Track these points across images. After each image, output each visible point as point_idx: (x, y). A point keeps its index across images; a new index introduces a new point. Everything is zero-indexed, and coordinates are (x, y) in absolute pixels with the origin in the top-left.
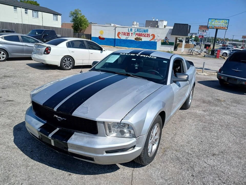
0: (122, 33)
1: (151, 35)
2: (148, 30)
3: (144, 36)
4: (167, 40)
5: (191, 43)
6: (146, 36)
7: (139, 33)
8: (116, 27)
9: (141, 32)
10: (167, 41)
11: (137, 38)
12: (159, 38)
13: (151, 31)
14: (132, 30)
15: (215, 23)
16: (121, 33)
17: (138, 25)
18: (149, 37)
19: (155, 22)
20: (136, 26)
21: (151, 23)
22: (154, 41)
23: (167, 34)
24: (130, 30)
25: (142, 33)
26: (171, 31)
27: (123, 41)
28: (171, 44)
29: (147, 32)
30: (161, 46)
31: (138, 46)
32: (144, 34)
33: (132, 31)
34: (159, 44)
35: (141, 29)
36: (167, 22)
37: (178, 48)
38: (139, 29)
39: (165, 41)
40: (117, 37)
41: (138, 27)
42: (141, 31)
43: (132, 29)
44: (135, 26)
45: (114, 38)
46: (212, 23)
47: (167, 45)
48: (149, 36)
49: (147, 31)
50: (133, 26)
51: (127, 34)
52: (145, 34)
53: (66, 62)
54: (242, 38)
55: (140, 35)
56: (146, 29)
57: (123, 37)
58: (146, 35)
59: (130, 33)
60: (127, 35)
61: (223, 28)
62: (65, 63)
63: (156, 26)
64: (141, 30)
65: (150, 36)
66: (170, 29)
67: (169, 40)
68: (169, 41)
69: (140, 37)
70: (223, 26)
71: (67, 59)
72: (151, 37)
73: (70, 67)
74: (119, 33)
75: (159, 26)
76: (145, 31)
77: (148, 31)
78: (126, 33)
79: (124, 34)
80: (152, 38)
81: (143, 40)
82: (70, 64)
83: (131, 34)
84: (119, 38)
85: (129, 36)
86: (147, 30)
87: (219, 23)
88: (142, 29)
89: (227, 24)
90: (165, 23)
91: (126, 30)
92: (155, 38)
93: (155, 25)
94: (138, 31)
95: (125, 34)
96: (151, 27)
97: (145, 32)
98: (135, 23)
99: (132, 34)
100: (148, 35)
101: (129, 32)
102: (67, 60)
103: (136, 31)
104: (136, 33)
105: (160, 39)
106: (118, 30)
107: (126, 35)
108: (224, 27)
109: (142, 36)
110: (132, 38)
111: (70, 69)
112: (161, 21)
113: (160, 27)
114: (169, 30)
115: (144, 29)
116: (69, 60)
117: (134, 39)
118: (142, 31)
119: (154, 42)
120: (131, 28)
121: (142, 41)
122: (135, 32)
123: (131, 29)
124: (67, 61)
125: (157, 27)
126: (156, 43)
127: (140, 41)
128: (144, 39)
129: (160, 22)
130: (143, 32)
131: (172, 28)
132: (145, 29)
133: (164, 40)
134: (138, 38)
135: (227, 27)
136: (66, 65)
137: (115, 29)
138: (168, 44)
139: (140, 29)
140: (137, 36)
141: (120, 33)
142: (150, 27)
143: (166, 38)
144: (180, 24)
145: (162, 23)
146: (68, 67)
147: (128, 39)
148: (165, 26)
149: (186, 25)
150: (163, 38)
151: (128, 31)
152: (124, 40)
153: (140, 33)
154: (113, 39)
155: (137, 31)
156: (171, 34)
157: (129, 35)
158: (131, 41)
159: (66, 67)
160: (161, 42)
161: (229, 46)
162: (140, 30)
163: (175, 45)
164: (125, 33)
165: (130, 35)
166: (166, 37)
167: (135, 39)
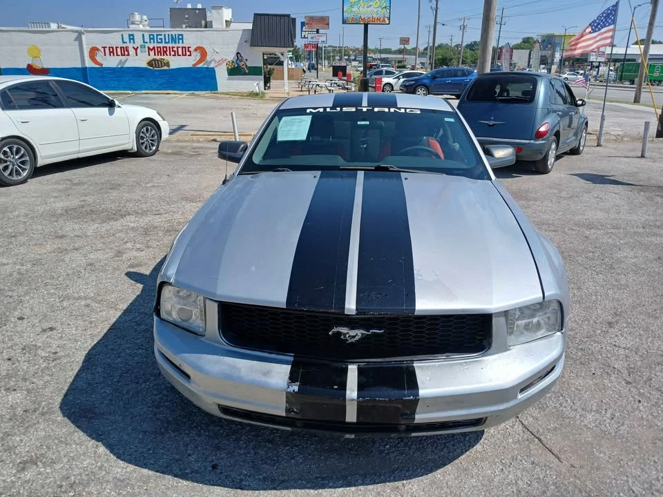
0: (104, 48)
1: (196, 50)
2: (182, 35)
3: (172, 53)
4: (241, 61)
5: (293, 67)
6: (180, 53)
7: (156, 45)
8: (80, 34)
9: (162, 42)
10: (242, 63)
11: (154, 60)
12: (218, 58)
13: (192, 38)
14: (133, 39)
15: (361, 9)
16: (102, 50)
17: (147, 23)
18: (190, 55)
19: (197, 11)
20: (141, 27)
21: (187, 16)
22: (205, 66)
23: (240, 45)
24: (126, 39)
25: (168, 45)
26: (249, 37)
27: (110, 73)
28: (254, 71)
29: (181, 41)
30: (228, 79)
31: (161, 84)
32: (173, 48)
33: (134, 43)
34: (221, 74)
35: (161, 35)
36: (230, 10)
37: (273, 83)
38: (155, 34)
39: (236, 66)
40: (89, 64)
41: (148, 28)
42: (161, 39)
43: (133, 35)
44: (138, 24)
45: (79, 66)
46: (353, 10)
47: (245, 74)
48: (188, 53)
49: (179, 39)
50: (132, 27)
51: (119, 50)
52: (175, 49)
53: (7, 157)
54: (401, 44)
55: (164, 51)
56: (177, 33)
57: (111, 62)
58: (180, 50)
59: (130, 46)
60: (122, 55)
61: (380, 22)
62: (6, 162)
63: (203, 22)
64: (163, 37)
65: (190, 52)
66: (244, 30)
67: (246, 60)
68: (249, 64)
69: (162, 57)
70: (378, 16)
71: (11, 149)
72: (196, 56)
73: (25, 174)
74: (93, 51)
75: (211, 22)
76: (173, 39)
77: (182, 39)
78: (117, 48)
79: (110, 52)
80: (198, 58)
81: (173, 66)
82: (23, 163)
83: (132, 52)
84: (97, 66)
85: (128, 55)
86: (179, 35)
87: (369, 9)
88: (163, 33)
89: (388, 11)
90: (227, 14)
91: (115, 40)
92: (208, 58)
93: (198, 19)
94: (153, 39)
95: (113, 52)
96: (190, 27)
97: (175, 43)
98: (137, 17)
99: (136, 49)
100: (186, 51)
101: (125, 45)
102: (9, 153)
103: (147, 40)
104: (147, 45)
105: (223, 60)
106: (89, 41)
107: (119, 53)
108: (382, 19)
109: (168, 53)
110: (139, 60)
111: (24, 181)
112: (214, 8)
113: (215, 26)
114: (241, 32)
115: (170, 33)
116: (18, 151)
117: (144, 64)
118: (167, 41)
119: (207, 68)
120: (130, 33)
121: (171, 67)
122: (144, 42)
123: (130, 35)
124: (12, 154)
125: (206, 27)
126: (213, 70)
127: (166, 68)
128: (176, 62)
129: (214, 11)
130: (169, 42)
131: (250, 26)
132: (174, 33)
133: (233, 62)
134: (158, 60)
135: (389, 19)
136: (11, 167)
137: (79, 39)
138: (247, 71)
139: (157, 35)
140: (152, 56)
141: (98, 50)
142: (184, 26)
143: (239, 55)
144: (268, 15)
145: (219, 13)
146: (18, 173)
147: (126, 65)
148: (226, 21)
149: (286, 18)
150: (231, 57)
151: (124, 42)
152: (113, 71)
153: (161, 45)
154: (78, 68)
155: (150, 39)
156: (249, 44)
157: (126, 53)
158: (137, 71)
159: (11, 174)
160: (228, 69)
161: (382, 66)
162: (159, 37)
163: (265, 73)
164: (113, 48)
165: (130, 53)
166: (238, 53)
167: (150, 63)
